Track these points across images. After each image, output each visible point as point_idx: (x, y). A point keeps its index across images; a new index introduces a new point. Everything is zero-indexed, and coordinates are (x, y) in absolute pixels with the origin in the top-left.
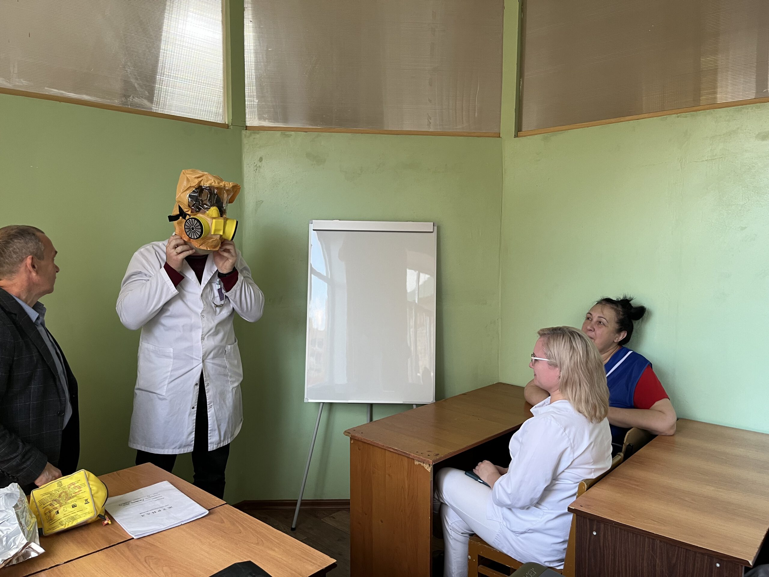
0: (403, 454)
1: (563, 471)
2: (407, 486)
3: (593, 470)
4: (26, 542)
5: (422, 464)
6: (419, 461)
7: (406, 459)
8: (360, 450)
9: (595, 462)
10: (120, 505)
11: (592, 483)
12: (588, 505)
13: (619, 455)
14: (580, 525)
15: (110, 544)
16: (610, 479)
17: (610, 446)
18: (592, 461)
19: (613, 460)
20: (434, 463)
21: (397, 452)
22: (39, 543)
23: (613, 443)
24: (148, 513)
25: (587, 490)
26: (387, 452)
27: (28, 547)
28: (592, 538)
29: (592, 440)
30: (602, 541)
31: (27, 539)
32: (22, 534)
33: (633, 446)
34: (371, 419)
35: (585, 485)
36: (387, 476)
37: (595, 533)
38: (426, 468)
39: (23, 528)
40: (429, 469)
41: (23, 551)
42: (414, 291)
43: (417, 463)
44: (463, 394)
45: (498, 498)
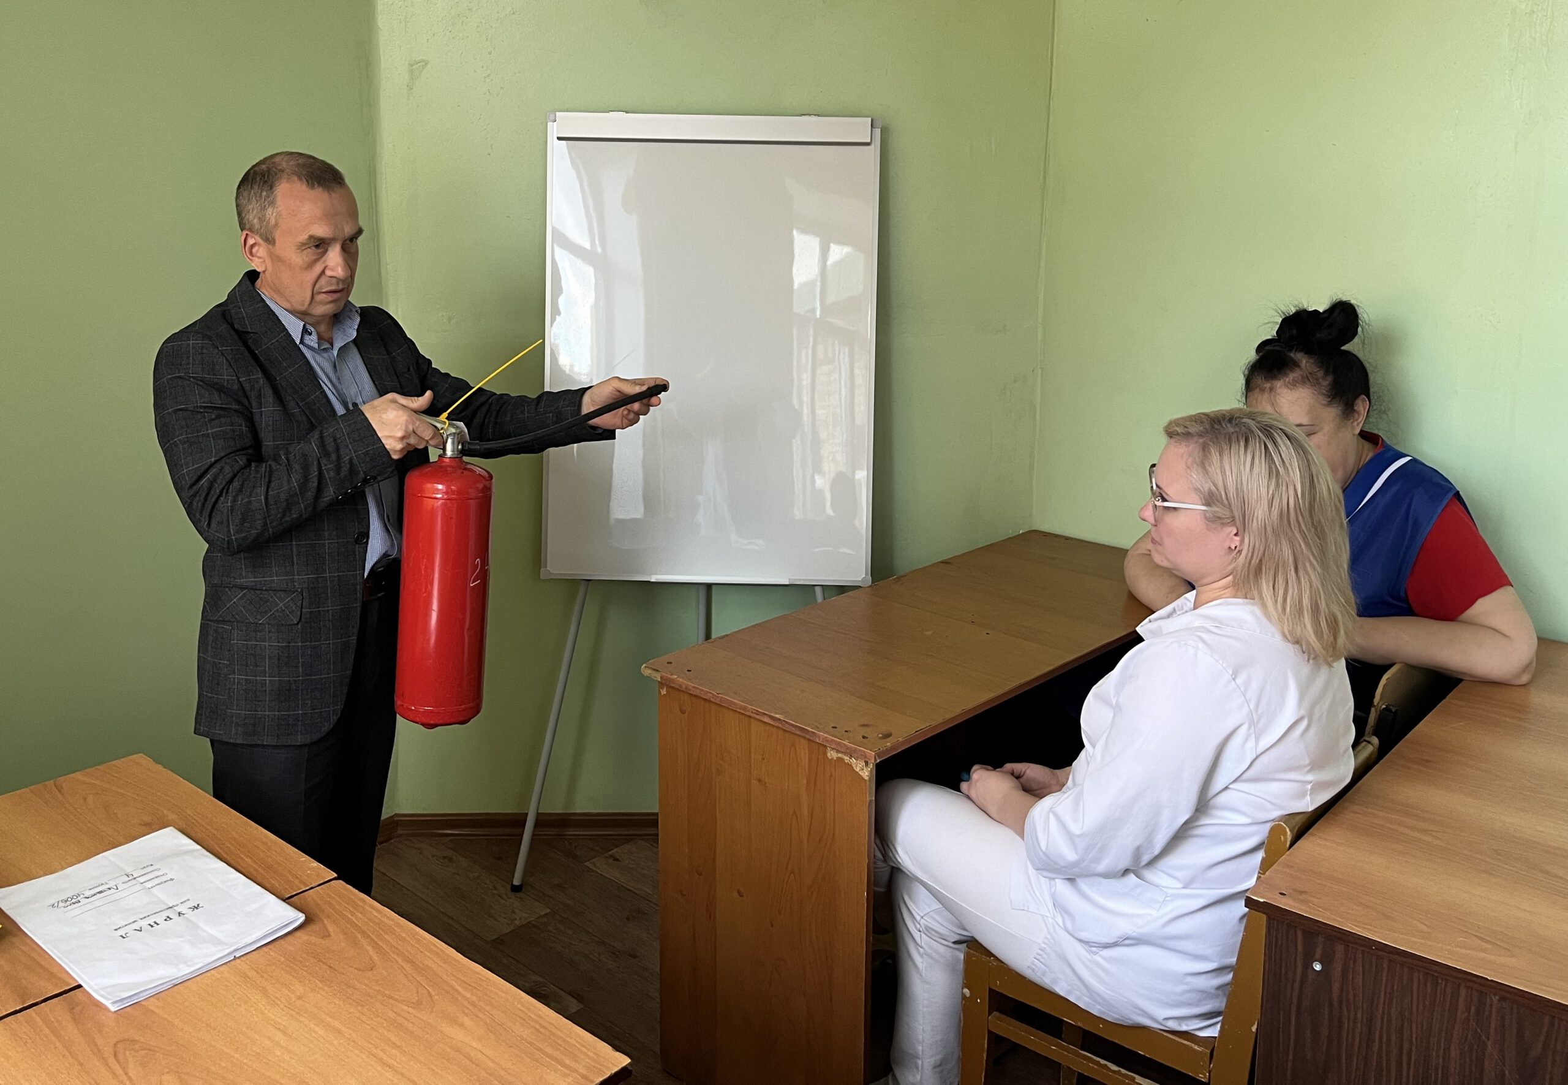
0: (799, 733)
1: (1228, 787)
2: (805, 811)
3: (1309, 787)
5: (846, 758)
6: (838, 751)
7: (804, 743)
8: (683, 712)
9: (1315, 763)
11: (1305, 826)
12: (1301, 892)
13: (1369, 742)
14: (1277, 943)
16: (1350, 812)
18: (1309, 759)
20: (879, 757)
21: (780, 725)
25: (1292, 844)
26: (754, 723)
28: (1310, 977)
30: (1336, 986)
33: (1396, 711)
34: (708, 622)
35: (1286, 832)
36: (754, 782)
37: (1318, 967)
38: (857, 768)
40: (866, 773)
43: (832, 755)
44: (942, 562)
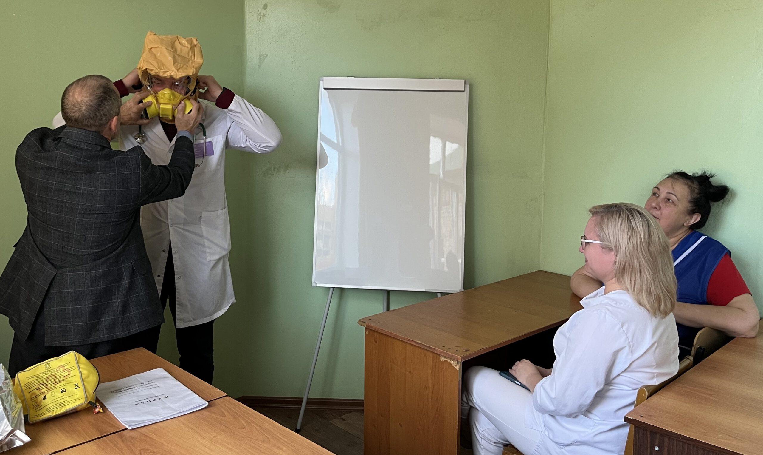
0: (428, 349)
1: (619, 375)
2: (430, 386)
3: (656, 374)
4: (11, 429)
5: (449, 361)
6: (446, 357)
7: (430, 354)
8: (376, 342)
9: (659, 365)
10: (111, 392)
11: (654, 390)
12: (650, 416)
13: (688, 359)
14: (639, 438)
15: (102, 434)
16: (677, 386)
17: (677, 348)
18: (655, 364)
19: (680, 364)
20: (463, 359)
21: (419, 346)
22: (24, 431)
23: (681, 346)
24: (142, 401)
25: (648, 398)
26: (407, 345)
27: (12, 434)
28: (654, 454)
29: (655, 338)
31: (11, 425)
32: (6, 420)
33: (704, 349)
34: (388, 309)
35: (645, 392)
36: (407, 373)
37: (657, 449)
38: (454, 366)
39: (7, 414)
40: (457, 367)
41: (7, 440)
42: (438, 163)
43: (442, 359)
44: (497, 283)
45: (539, 403)
